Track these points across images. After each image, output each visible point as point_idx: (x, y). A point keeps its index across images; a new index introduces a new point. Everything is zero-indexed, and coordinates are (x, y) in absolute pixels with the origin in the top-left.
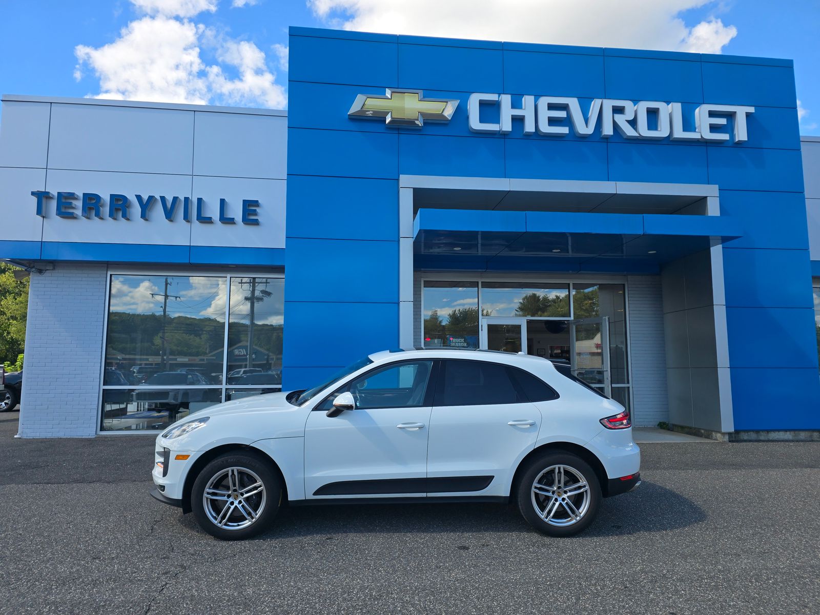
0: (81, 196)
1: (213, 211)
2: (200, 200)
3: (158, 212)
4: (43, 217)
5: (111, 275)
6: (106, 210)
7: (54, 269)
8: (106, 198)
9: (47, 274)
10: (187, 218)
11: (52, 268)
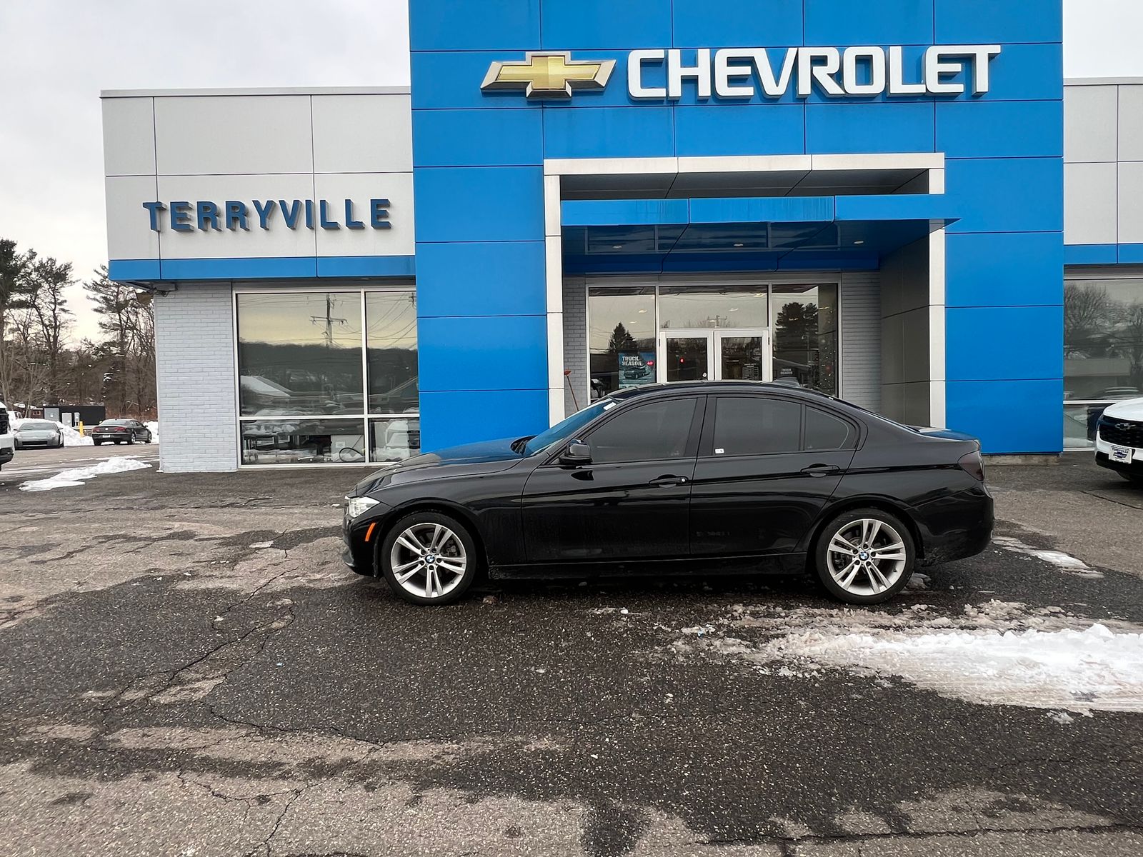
0: (195, 206)
1: (338, 216)
2: (323, 203)
3: (279, 219)
4: (159, 232)
5: (237, 294)
6: (223, 220)
7: (177, 289)
8: (222, 207)
9: (170, 296)
10: (310, 225)
11: (174, 289)
